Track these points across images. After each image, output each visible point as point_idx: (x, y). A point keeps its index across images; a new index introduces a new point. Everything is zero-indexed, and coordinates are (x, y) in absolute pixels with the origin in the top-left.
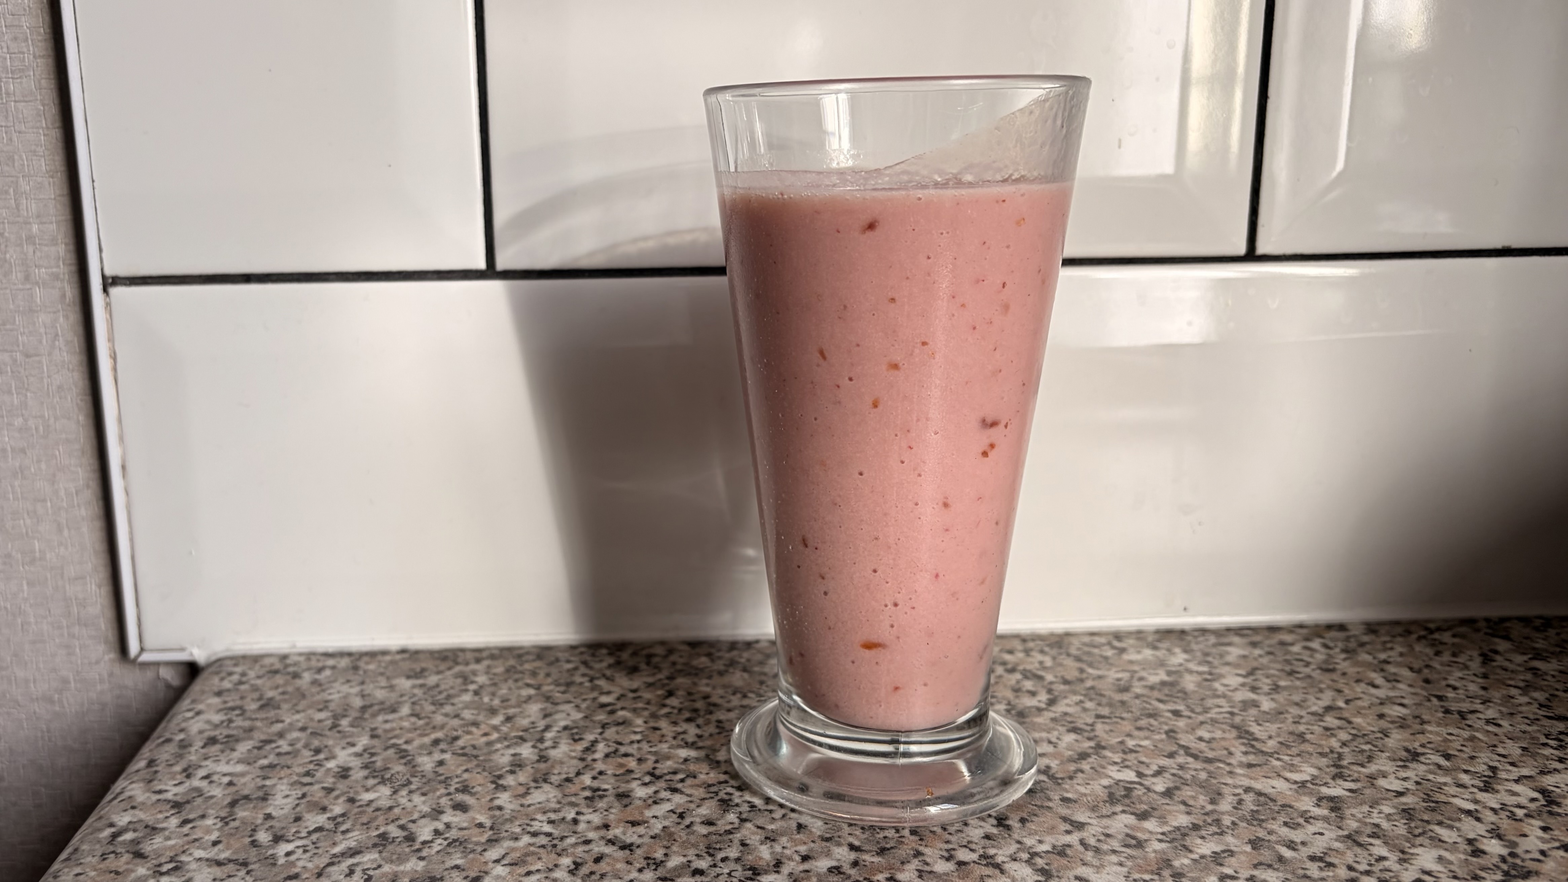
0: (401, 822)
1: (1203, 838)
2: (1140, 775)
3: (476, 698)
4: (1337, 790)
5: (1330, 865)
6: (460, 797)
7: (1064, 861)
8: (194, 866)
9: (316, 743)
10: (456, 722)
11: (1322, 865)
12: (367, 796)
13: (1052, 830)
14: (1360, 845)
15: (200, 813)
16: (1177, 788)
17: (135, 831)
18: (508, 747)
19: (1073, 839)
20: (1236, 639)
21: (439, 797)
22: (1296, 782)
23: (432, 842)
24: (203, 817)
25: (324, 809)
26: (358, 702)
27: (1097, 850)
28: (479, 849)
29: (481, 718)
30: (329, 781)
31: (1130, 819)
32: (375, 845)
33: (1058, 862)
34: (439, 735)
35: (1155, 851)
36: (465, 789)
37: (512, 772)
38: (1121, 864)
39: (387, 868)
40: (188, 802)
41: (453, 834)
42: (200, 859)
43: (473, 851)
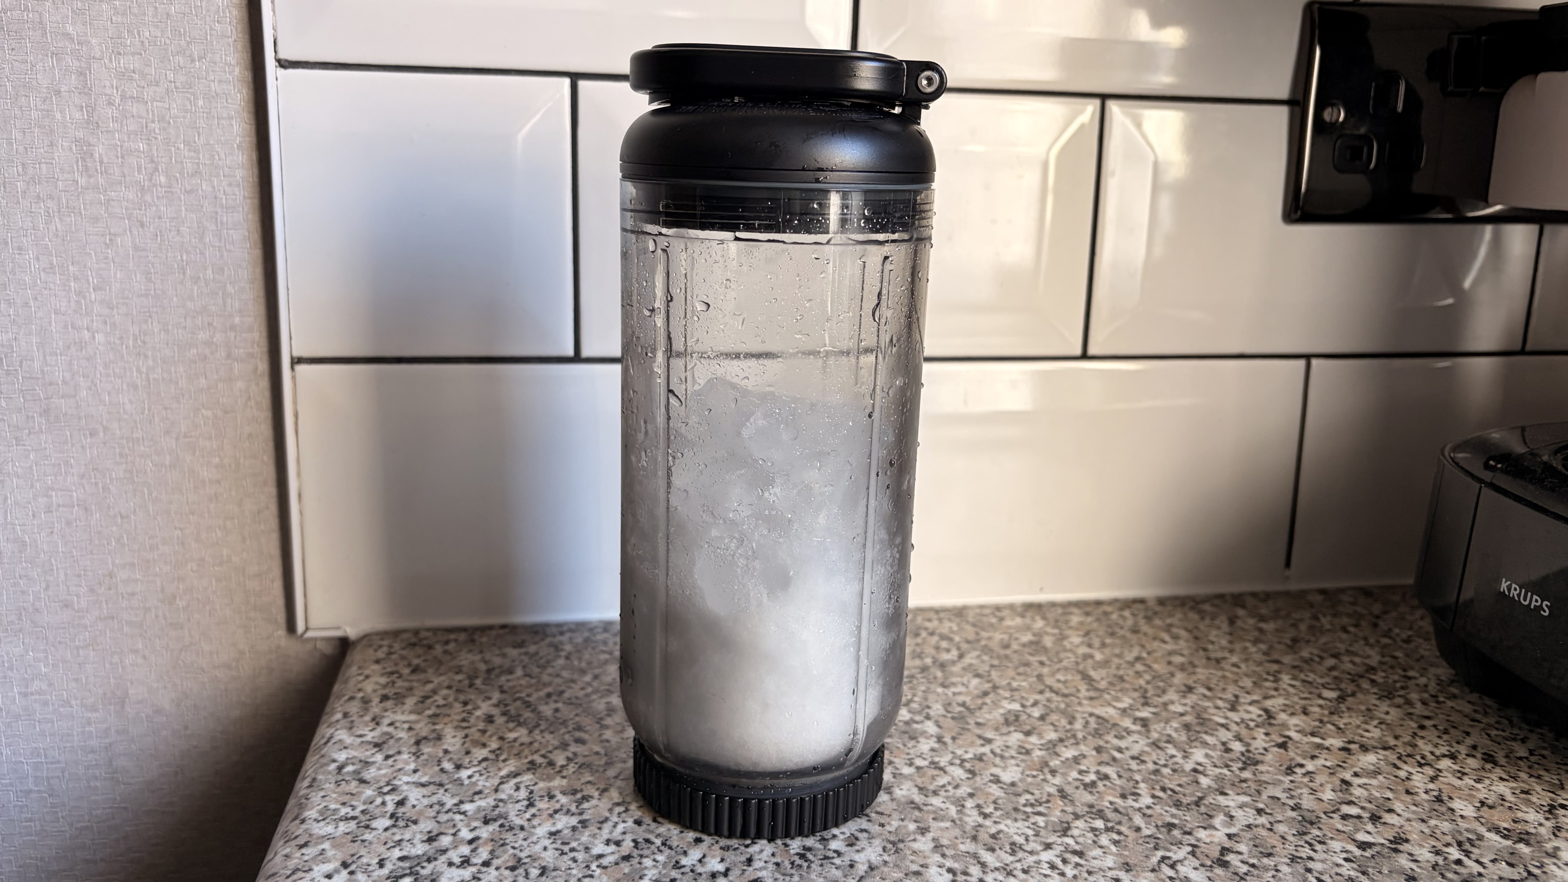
0: (543, 752)
1: (1066, 747)
2: (1023, 706)
3: (568, 662)
4: (1145, 713)
5: (1143, 762)
6: (578, 734)
7: (982, 764)
8: (405, 787)
9: (462, 697)
10: (558, 680)
11: (1138, 761)
12: (512, 736)
13: (972, 744)
14: (1160, 748)
15: (396, 750)
16: (1047, 714)
17: (353, 764)
18: (601, 697)
19: (986, 749)
20: (1075, 610)
21: (564, 734)
22: (1119, 709)
23: (567, 765)
24: (399, 753)
25: (484, 745)
26: (483, 667)
27: (1002, 757)
28: (601, 769)
29: (576, 676)
30: (481, 726)
31: (1020, 736)
32: (529, 769)
33: (978, 765)
34: (549, 690)
35: (1038, 756)
36: (579, 728)
37: (609, 715)
38: (1018, 765)
39: (541, 785)
40: (384, 743)
41: (580, 760)
42: (408, 783)
43: (597, 771)
